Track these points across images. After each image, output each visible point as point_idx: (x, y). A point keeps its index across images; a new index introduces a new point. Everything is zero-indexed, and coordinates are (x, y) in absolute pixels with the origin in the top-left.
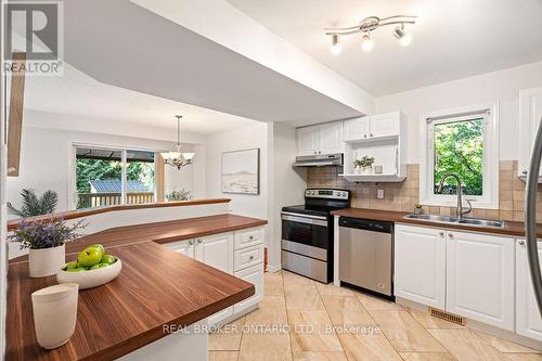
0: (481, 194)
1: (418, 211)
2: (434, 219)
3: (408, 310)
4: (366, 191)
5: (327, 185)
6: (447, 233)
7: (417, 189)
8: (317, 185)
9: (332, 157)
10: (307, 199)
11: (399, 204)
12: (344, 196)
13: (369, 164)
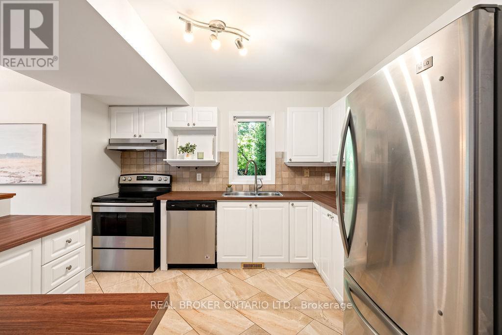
0: (265, 175)
1: (229, 189)
2: (241, 195)
3: (228, 270)
4: (186, 174)
5: (146, 170)
6: (253, 204)
7: (228, 172)
8: (134, 170)
9: (154, 142)
10: (121, 186)
11: (214, 185)
12: (165, 180)
13: (192, 150)
